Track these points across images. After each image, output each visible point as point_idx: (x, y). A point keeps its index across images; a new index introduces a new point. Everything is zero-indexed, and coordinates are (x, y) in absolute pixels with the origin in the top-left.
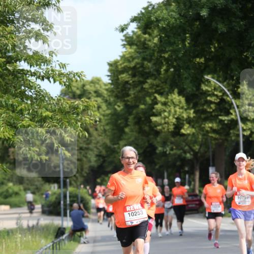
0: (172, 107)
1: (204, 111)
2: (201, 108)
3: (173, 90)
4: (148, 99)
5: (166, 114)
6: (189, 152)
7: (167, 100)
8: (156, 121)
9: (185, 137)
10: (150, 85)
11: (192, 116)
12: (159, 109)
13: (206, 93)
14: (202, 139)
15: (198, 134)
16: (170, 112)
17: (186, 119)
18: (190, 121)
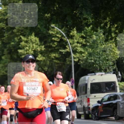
0: (31, 44)
1: (51, 47)
2: (48, 44)
3: (32, 34)
4: (16, 39)
5: (27, 48)
7: (28, 40)
8: (21, 52)
9: (39, 63)
10: (17, 30)
11: (43, 49)
12: (23, 45)
13: (51, 36)
14: (49, 63)
15: (47, 60)
16: (30, 46)
17: (40, 51)
18: (42, 52)
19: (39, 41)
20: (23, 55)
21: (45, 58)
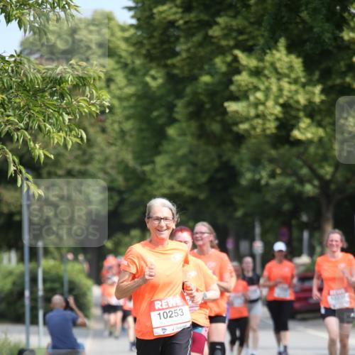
0: (273, 80)
1: (346, 89)
2: (338, 81)
3: (276, 42)
4: (218, 61)
6: (310, 181)
7: (261, 64)
8: (237, 112)
9: (301, 149)
10: (223, 29)
11: (318, 99)
12: (243, 83)
15: (330, 141)
16: (268, 89)
17: (305, 106)
18: (313, 110)
19: (302, 69)
20: (242, 122)
21: (325, 131)
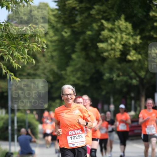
6: (135, 79)
